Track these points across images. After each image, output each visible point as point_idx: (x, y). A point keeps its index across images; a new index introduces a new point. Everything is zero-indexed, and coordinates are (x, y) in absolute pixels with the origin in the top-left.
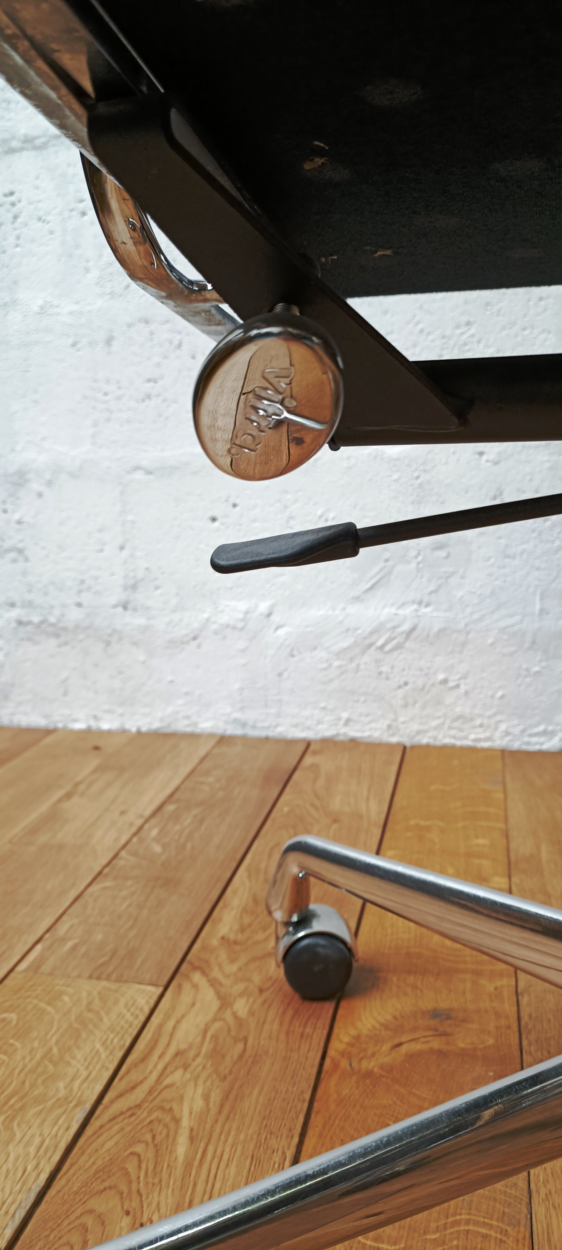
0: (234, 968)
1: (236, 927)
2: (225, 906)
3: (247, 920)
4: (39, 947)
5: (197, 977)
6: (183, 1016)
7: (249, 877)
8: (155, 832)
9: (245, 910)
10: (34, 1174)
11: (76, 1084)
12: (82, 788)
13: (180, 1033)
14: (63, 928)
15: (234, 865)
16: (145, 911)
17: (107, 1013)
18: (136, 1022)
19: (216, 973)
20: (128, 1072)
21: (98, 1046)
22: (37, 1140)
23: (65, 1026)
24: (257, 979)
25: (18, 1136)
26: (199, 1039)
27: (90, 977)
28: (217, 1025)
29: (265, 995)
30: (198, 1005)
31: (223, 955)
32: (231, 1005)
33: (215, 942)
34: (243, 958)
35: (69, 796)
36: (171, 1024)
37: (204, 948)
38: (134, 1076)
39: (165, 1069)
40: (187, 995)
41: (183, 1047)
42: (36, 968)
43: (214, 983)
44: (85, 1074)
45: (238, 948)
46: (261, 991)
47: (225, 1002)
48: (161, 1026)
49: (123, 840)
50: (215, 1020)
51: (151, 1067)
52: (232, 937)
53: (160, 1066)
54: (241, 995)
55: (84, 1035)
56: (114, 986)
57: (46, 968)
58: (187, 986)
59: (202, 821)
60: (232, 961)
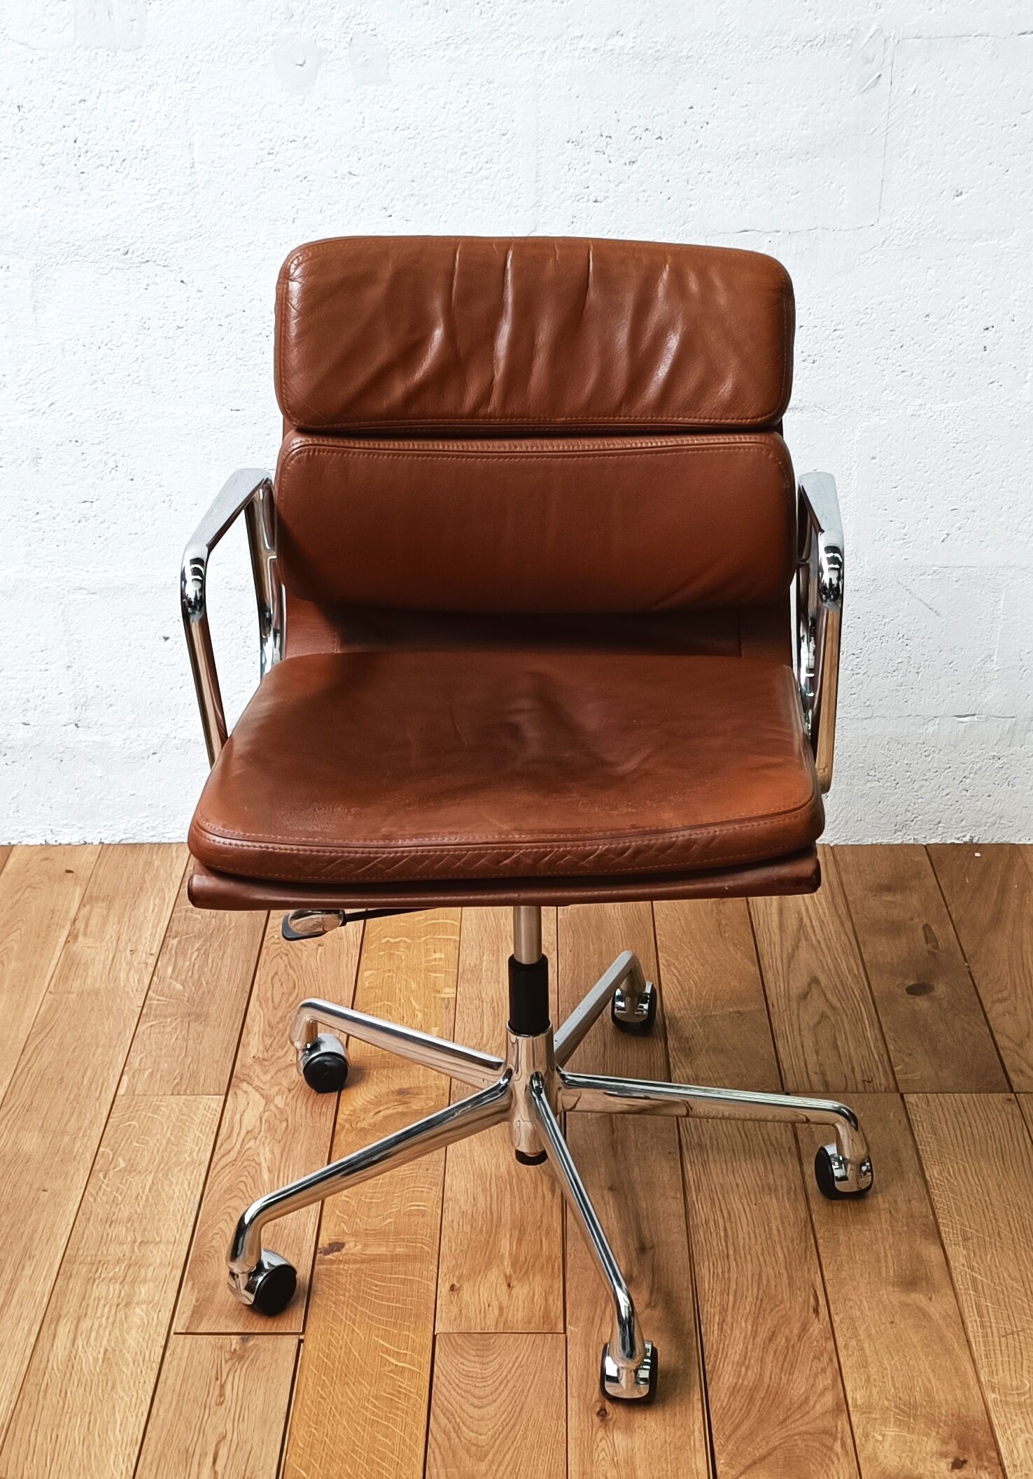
0: (268, 1077)
1: (261, 1048)
2: (249, 1033)
3: (268, 1041)
4: (125, 1078)
5: (245, 1086)
6: (244, 1112)
7: (261, 1006)
8: (170, 970)
9: (264, 1034)
10: (193, 1196)
11: (195, 1154)
12: (80, 925)
13: (245, 1122)
14: (135, 1060)
15: (246, 995)
16: (191, 1042)
17: (195, 1114)
18: (215, 1118)
19: (257, 1082)
20: (222, 1145)
21: (198, 1134)
22: (186, 1182)
23: (171, 1125)
24: (285, 1083)
25: (175, 1182)
26: (259, 1122)
27: (172, 1094)
28: (267, 1114)
29: (292, 1092)
30: (251, 1104)
31: (258, 1070)
32: (272, 1101)
33: (250, 1061)
34: (273, 1071)
35: (72, 937)
36: (238, 1117)
37: (243, 1066)
38: (226, 1147)
39: (243, 1141)
40: (242, 1098)
41: (250, 1128)
42: (132, 1091)
43: (257, 1089)
44: (197, 1149)
45: (267, 1063)
46: (290, 1090)
47: (268, 1100)
48: (232, 1119)
49: (147, 982)
50: (264, 1111)
51: (234, 1140)
52: (260, 1055)
53: (240, 1140)
54: (277, 1094)
55: (186, 1129)
56: (192, 1098)
57: (139, 1090)
58: (240, 1093)
59: (206, 955)
60: (265, 1073)
